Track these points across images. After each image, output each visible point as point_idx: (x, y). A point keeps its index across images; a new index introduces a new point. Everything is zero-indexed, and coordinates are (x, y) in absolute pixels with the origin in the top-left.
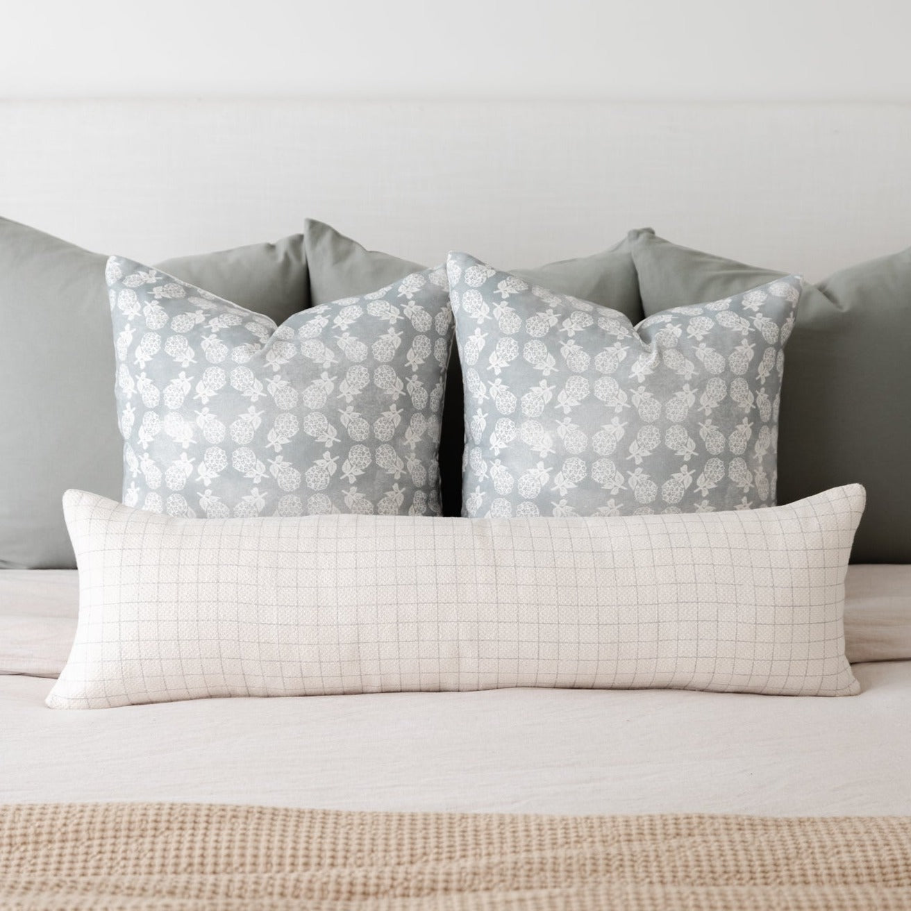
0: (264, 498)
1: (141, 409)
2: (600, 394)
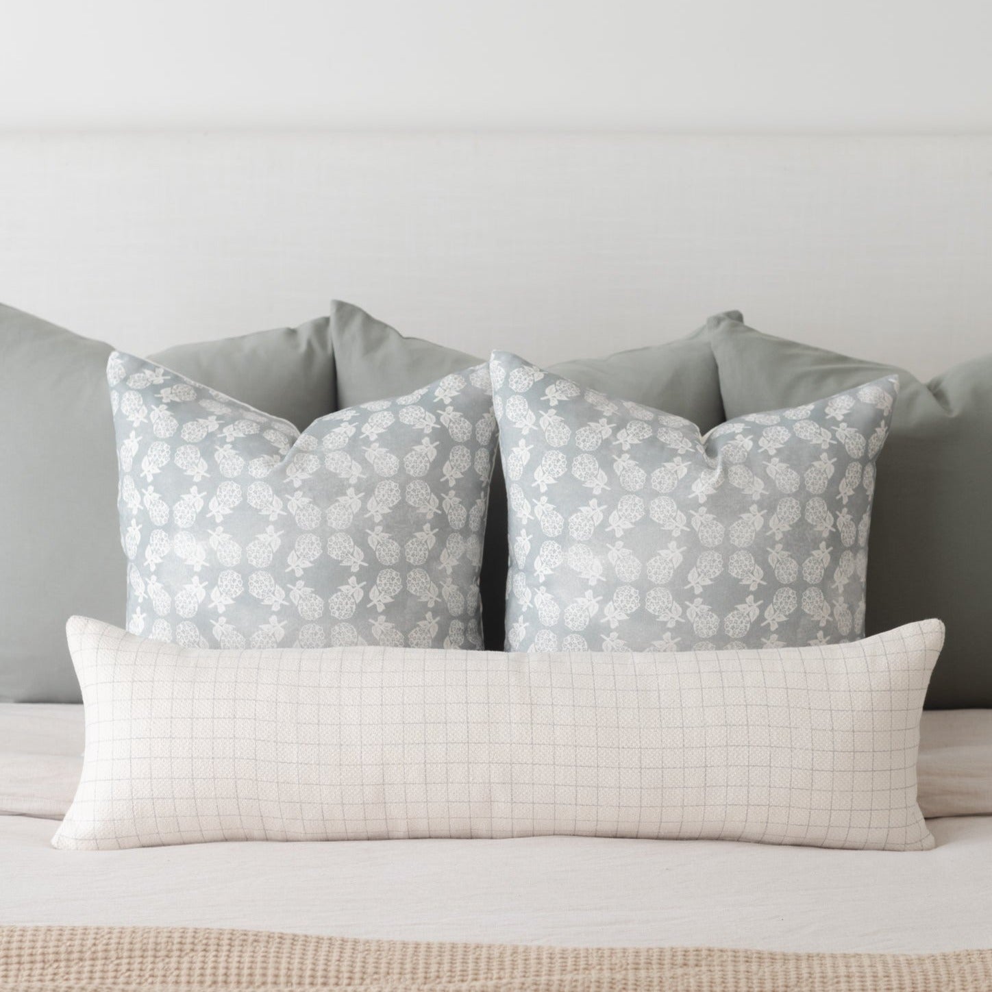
0: (283, 627)
1: (148, 527)
2: (656, 516)
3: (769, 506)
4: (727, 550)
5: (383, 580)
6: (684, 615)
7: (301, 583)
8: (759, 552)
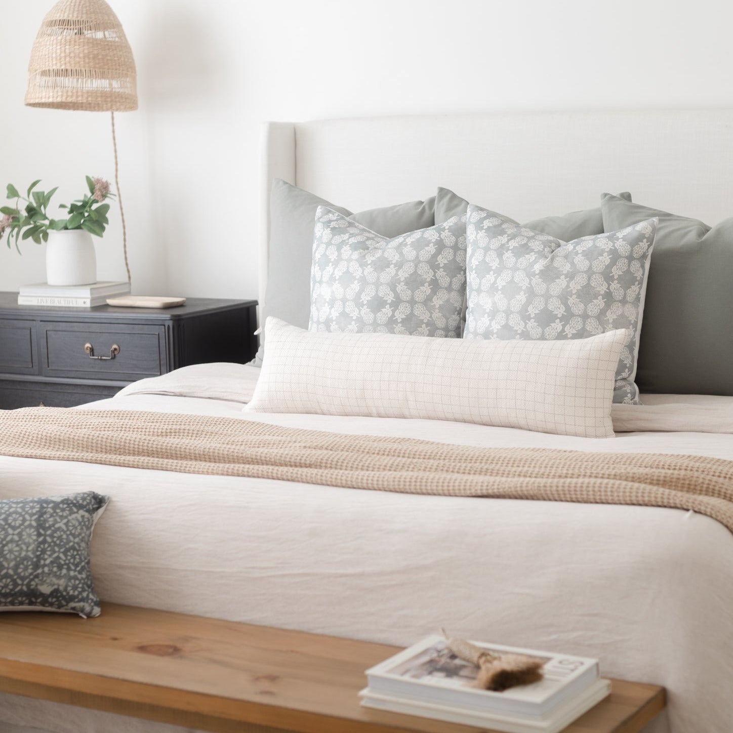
3: (571, 276)
4: (547, 297)
5: (402, 307)
6: (525, 327)
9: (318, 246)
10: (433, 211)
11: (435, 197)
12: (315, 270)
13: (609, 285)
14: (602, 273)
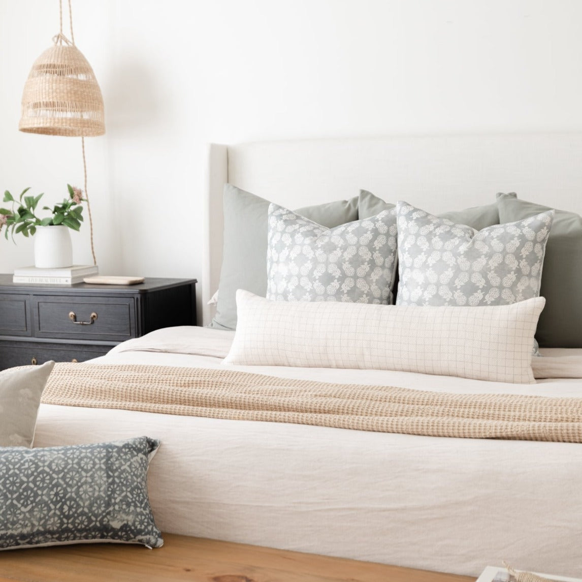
0: (311, 297)
2: (444, 259)
3: (489, 256)
4: (471, 272)
5: (347, 281)
6: (453, 296)
7: (317, 281)
8: (484, 273)
9: (274, 234)
10: (357, 208)
11: (358, 197)
12: (271, 253)
13: (519, 263)
14: (514, 254)
